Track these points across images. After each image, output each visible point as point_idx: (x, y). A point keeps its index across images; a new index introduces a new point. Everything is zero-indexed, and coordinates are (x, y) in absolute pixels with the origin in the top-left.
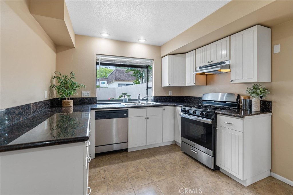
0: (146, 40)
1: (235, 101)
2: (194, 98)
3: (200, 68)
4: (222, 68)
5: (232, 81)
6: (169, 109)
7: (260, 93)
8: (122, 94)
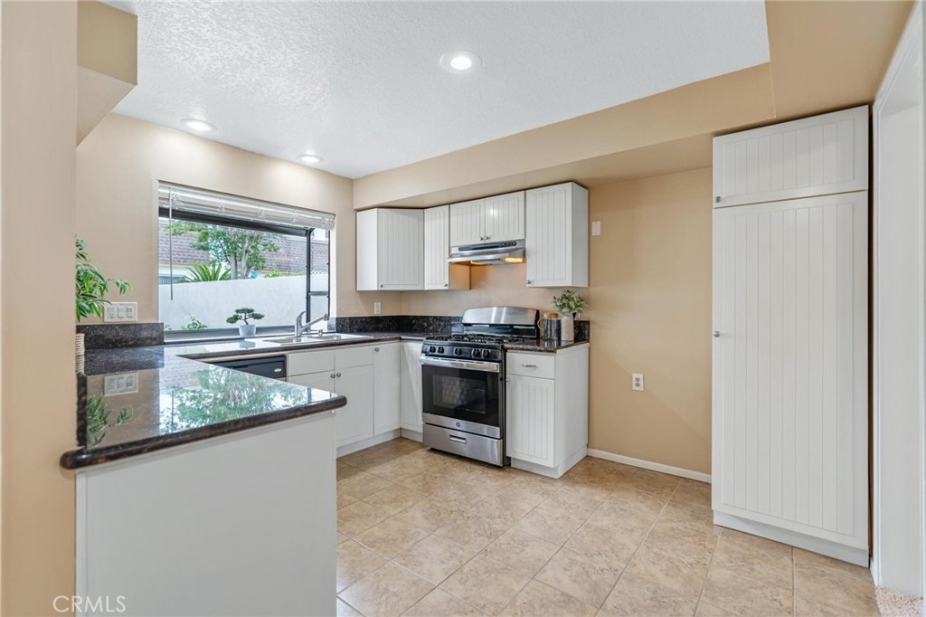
0: (321, 159)
1: (533, 323)
2: (441, 320)
3: (461, 249)
4: (511, 253)
5: (529, 283)
6: (387, 349)
7: (574, 307)
8: (238, 311)
